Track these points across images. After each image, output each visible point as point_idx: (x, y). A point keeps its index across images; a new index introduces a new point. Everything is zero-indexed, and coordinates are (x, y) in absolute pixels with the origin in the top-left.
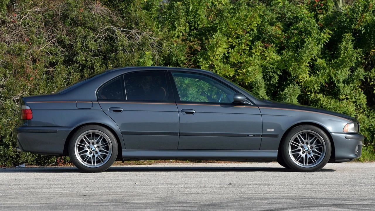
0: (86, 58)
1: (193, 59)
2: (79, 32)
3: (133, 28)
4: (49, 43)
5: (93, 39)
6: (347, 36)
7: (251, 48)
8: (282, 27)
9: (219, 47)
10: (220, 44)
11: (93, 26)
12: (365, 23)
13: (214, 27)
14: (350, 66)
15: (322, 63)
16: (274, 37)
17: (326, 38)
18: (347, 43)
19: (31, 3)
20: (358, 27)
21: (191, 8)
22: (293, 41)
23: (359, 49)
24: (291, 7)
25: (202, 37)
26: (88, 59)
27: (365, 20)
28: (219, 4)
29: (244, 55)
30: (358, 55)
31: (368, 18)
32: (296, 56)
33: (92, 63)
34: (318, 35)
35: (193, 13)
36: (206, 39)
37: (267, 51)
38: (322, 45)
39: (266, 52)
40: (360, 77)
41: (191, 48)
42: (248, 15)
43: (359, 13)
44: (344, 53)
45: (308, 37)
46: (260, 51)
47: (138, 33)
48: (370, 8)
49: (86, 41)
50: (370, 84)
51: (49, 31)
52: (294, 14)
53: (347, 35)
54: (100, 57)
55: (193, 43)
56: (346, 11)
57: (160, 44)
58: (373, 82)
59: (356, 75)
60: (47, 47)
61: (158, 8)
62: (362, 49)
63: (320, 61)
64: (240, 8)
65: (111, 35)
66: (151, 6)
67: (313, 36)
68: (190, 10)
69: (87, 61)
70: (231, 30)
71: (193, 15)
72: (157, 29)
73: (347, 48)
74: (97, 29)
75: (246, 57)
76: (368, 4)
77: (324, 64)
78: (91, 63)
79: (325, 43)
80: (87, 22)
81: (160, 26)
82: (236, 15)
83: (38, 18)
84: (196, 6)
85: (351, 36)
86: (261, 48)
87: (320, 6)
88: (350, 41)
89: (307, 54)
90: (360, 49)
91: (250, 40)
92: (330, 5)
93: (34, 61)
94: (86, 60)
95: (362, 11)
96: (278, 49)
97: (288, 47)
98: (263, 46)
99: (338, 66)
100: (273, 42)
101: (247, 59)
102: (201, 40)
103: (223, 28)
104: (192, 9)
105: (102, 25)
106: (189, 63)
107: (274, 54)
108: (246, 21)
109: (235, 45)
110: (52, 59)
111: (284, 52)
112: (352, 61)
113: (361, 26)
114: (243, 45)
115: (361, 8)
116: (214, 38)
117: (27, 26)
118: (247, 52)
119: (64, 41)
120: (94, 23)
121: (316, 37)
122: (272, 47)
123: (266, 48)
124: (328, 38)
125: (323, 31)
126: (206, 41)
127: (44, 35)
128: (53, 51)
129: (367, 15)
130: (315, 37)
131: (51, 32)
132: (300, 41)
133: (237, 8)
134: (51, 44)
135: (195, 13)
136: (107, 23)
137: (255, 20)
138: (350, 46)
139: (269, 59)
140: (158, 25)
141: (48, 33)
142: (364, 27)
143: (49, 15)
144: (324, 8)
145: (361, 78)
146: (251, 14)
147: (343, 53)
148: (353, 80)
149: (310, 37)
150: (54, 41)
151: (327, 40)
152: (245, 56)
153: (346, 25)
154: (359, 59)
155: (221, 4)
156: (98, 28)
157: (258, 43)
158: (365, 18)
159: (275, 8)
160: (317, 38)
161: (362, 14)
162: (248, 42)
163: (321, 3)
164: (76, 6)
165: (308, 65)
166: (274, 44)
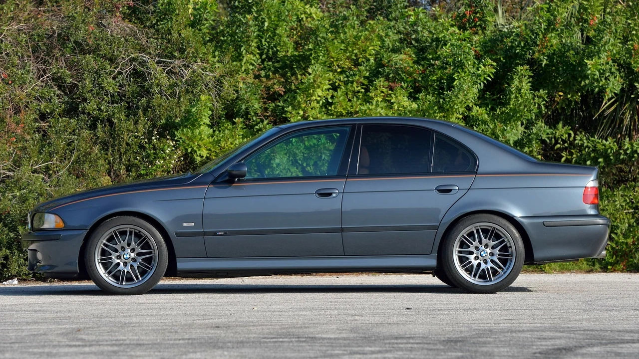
0: (99, 106)
1: (272, 107)
2: (88, 64)
3: (175, 57)
4: (39, 83)
5: (110, 74)
6: (521, 70)
7: (367, 90)
8: (414, 56)
9: (319, 87)
10: (321, 83)
11: (109, 53)
12: (549, 49)
13: (306, 55)
14: (527, 118)
15: (482, 114)
16: (403, 72)
17: (488, 73)
18: (521, 82)
19: (9, 15)
20: (537, 56)
21: (266, 24)
22: (435, 78)
23: (541, 91)
24: (428, 24)
25: (287, 73)
26: (102, 108)
27: (549, 44)
28: (307, 18)
29: (357, 101)
30: (541, 100)
31: (554, 41)
32: (441, 102)
33: (109, 114)
34: (475, 68)
35: (270, 33)
36: (292, 75)
37: (395, 95)
38: (482, 84)
39: (393, 95)
40: (542, 135)
41: (268, 88)
42: (361, 36)
43: (540, 34)
44: (516, 97)
45: (459, 72)
46: (382, 94)
47: (184, 65)
48: (558, 26)
49: (98, 79)
50: (556, 148)
51: (39, 62)
52: (434, 34)
53: (522, 68)
54: (123, 104)
55: (272, 81)
56: (519, 30)
57: (219, 82)
58: (560, 143)
59: (536, 133)
60: (37, 88)
61: (212, 25)
62: (547, 91)
63: (477, 111)
64: (346, 24)
65: (139, 68)
66: (199, 21)
67: (467, 70)
68: (265, 28)
69: (102, 111)
70: (332, 60)
71: (270, 36)
72: (212, 59)
73: (521, 90)
74: (116, 59)
75: (360, 104)
76: (555, 20)
77: (483, 115)
78: (107, 113)
79: (485, 82)
80: (101, 47)
81: (217, 53)
82: (339, 36)
83: (22, 41)
84: (274, 21)
85: (527, 69)
86: (384, 90)
87: (474, 21)
88: (526, 78)
89: (461, 99)
90: (544, 90)
91: (365, 77)
92: (489, 20)
93: (17, 111)
94: (100, 109)
95: (545, 29)
96: (412, 90)
97: (426, 88)
98: (387, 86)
99: (507, 119)
100: (402, 80)
101: (362, 108)
102: (284, 75)
103: (321, 57)
104: (267, 27)
105: (124, 52)
106: (265, 114)
107: (406, 99)
108: (358, 45)
109: (339, 85)
110: (46, 107)
111: (421, 96)
112: (531, 111)
113: (543, 54)
114: (355, 84)
115: (543, 25)
116: (310, 74)
117: (4, 53)
118: (360, 97)
119: (63, 78)
120: (111, 48)
121: (472, 72)
122: (402, 87)
123: (391, 89)
124: (491, 72)
125: (482, 62)
126: (293, 78)
127: (31, 68)
128: (45, 94)
129: (552, 36)
130: (470, 72)
131: (41, 63)
132: (445, 78)
133: (342, 23)
134: (42, 84)
135: (272, 33)
136: (132, 48)
137: (372, 44)
138: (526, 86)
139: (398, 108)
140: (214, 52)
141: (36, 65)
142: (548, 56)
143: (38, 35)
144: (480, 25)
145: (543, 138)
146: (366, 34)
147: (514, 98)
148: (530, 141)
149: (462, 72)
150: (47, 77)
151: (489, 76)
152: (358, 103)
153: (518, 53)
154: (543, 106)
155: (310, 17)
156: (119, 57)
157: (380, 81)
158: (549, 41)
159: (396, 24)
160: (474, 73)
161: (544, 35)
162: (362, 80)
163: (474, 17)
164: (84, 20)
165: (461, 116)
166: (404, 83)
